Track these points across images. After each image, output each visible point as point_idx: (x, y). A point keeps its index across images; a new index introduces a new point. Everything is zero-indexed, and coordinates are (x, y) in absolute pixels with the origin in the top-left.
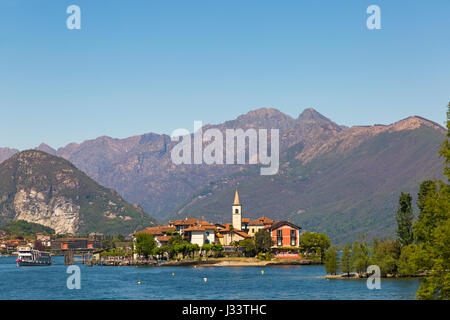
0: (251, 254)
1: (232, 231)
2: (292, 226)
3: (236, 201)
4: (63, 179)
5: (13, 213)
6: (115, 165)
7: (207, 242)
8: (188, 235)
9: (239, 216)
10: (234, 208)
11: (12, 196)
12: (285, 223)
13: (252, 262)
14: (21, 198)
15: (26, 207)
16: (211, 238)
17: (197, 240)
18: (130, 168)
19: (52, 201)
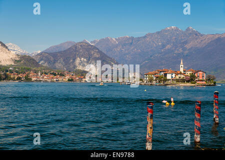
0: (188, 81)
1: (181, 73)
2: (203, 72)
3: (182, 63)
4: (94, 54)
5: (75, 67)
6: (113, 48)
7: (172, 77)
8: (166, 75)
9: (182, 68)
10: (181, 66)
11: (74, 60)
12: (200, 71)
13: (189, 84)
14: (78, 61)
15: (80, 64)
16: (174, 76)
17: (169, 77)
18: (118, 50)
19: (89, 62)
